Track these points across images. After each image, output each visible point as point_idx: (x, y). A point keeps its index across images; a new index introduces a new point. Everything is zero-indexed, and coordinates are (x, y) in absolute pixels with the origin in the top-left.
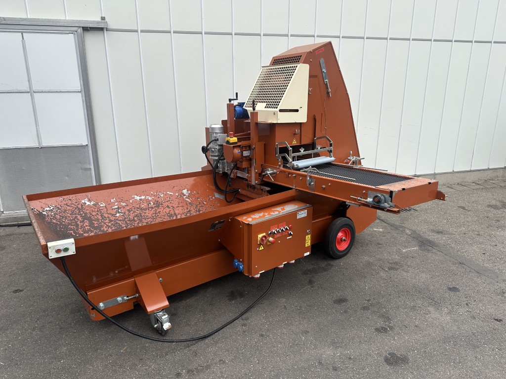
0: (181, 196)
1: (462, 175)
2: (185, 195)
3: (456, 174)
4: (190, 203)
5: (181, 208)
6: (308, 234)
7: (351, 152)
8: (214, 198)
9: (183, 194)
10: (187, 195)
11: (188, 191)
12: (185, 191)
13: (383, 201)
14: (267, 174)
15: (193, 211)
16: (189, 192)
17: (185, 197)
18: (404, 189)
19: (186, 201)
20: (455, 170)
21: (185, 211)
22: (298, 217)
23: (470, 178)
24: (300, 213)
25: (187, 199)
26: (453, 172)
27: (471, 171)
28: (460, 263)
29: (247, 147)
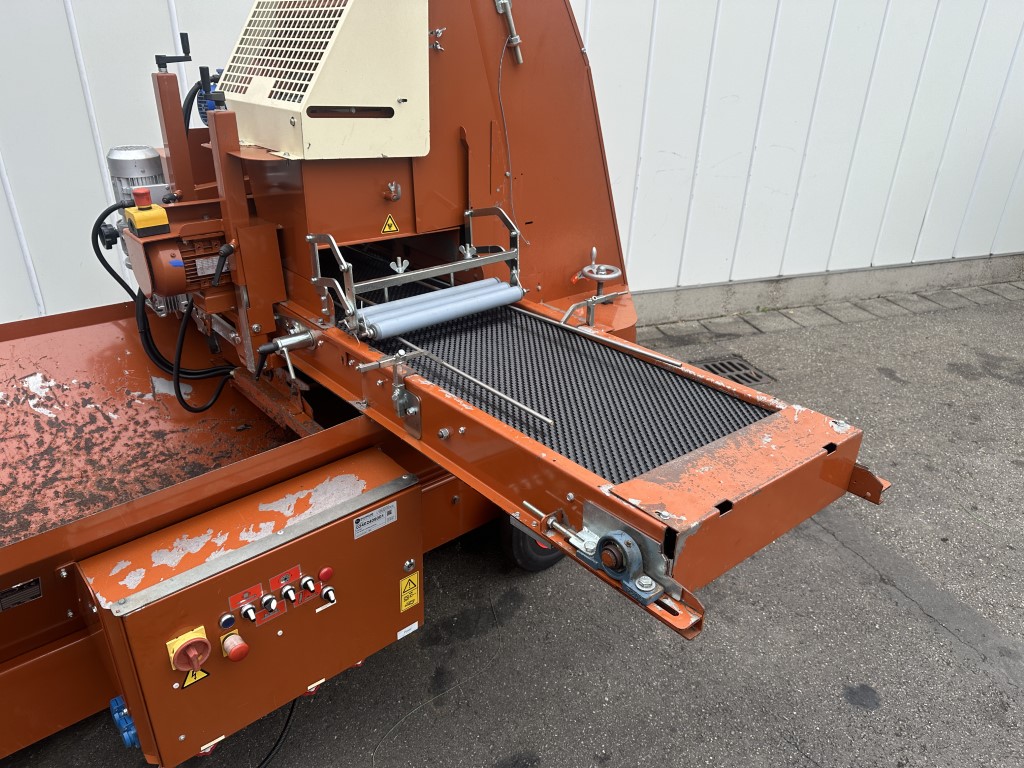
0: (17, 400)
1: (892, 274)
2: (33, 397)
3: (877, 273)
4: (50, 423)
5: (15, 443)
6: (406, 574)
7: (594, 249)
8: (149, 396)
9: (26, 391)
10: (43, 393)
11: (45, 379)
12: (34, 384)
13: (635, 568)
14: (277, 348)
15: (65, 448)
16: (52, 383)
17: (32, 403)
18: (725, 506)
19: (37, 416)
20: (877, 264)
21: (32, 452)
22: (359, 533)
23: (907, 282)
24: (364, 519)
25: (41, 410)
26: (872, 269)
27: (911, 265)
28: (882, 580)
29: (212, 243)
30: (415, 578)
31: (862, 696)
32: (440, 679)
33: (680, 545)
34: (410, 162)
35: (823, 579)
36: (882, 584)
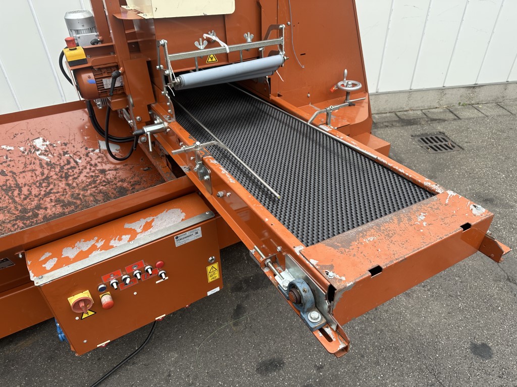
0: (30, 151)
2: (38, 150)
4: (47, 164)
5: (30, 174)
7: (346, 71)
8: (97, 151)
9: (34, 147)
10: (43, 148)
11: (44, 141)
12: (39, 143)
13: (308, 305)
14: (144, 132)
15: (55, 177)
16: (48, 143)
17: (38, 153)
18: (376, 270)
19: (40, 160)
21: (38, 178)
22: (178, 244)
24: (181, 236)
25: (42, 157)
28: (508, 279)
29: (111, 69)
30: (216, 266)
31: (481, 350)
32: (239, 311)
33: (337, 297)
34: (223, 16)
35: (470, 275)
36: (508, 282)
